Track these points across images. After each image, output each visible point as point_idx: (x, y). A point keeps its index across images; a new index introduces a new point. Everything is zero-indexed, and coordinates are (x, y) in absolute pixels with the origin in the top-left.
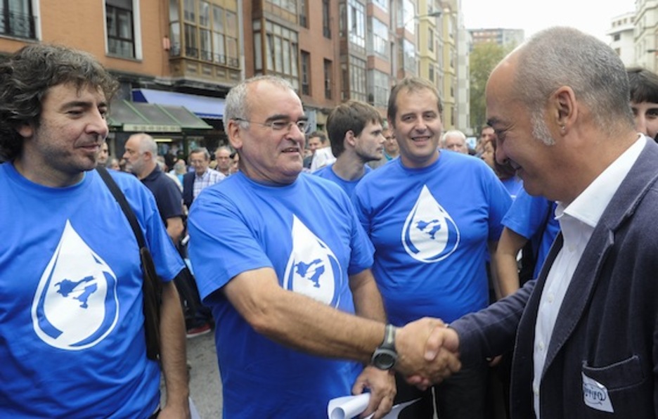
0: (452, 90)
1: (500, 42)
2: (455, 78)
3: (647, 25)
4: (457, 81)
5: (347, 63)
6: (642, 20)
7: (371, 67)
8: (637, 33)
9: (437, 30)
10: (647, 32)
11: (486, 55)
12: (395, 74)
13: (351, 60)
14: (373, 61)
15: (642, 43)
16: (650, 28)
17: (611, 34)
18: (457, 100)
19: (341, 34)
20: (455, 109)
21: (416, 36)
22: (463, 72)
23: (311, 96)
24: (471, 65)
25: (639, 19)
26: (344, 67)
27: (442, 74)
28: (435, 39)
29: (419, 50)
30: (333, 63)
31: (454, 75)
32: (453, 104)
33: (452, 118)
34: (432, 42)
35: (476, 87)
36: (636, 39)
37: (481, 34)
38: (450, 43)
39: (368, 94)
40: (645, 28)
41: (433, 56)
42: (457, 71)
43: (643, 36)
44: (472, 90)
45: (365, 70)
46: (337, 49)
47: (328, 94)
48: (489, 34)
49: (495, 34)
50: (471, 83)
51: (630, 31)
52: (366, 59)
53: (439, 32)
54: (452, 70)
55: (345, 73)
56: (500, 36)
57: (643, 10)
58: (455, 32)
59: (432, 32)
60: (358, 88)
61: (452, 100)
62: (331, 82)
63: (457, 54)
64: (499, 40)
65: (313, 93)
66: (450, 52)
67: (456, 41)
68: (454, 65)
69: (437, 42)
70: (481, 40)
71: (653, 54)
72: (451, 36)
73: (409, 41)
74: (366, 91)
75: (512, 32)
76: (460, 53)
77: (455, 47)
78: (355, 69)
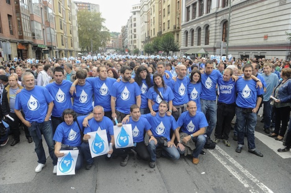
0: (70, 31)
1: (90, 10)
2: (72, 26)
3: (145, 11)
4: (72, 27)
5: (20, 17)
6: (143, 9)
7: (32, 19)
8: (142, 13)
9: (62, 3)
10: (145, 13)
11: (84, 15)
12: (44, 23)
13: (22, 16)
14: (33, 16)
15: (143, 17)
16: (146, 12)
17: (132, 12)
18: (73, 35)
19: (15, 2)
20: (73, 40)
21: (53, 5)
22: (75, 23)
23: (3, 33)
24: (78, 19)
25: (142, 8)
26: (19, 19)
27: (66, 24)
28: (61, 7)
29: (54, 12)
30: (13, 17)
31: (71, 24)
32: (72, 37)
33: (71, 43)
34: (60, 9)
35: (80, 29)
36: (141, 16)
37: (81, 5)
38: (68, 9)
39: (32, 32)
40: (144, 12)
41: (61, 15)
42: (72, 22)
43: (143, 15)
44: (79, 30)
45: (30, 21)
46: (14, 10)
47: (12, 32)
48: (84, 5)
49: (87, 5)
50: (78, 27)
51: (139, 12)
52: (30, 16)
53: (63, 4)
54: (70, 22)
55: (20, 22)
56: (89, 7)
57: (143, 5)
58: (70, 4)
59: (60, 4)
60: (27, 30)
61: (71, 36)
62: (12, 26)
63: (71, 15)
64: (88, 8)
65: (4, 32)
66: (69, 14)
67: (71, 9)
68: (71, 20)
69: (62, 8)
70: (81, 7)
71: (147, 23)
72: (69, 6)
73: (50, 8)
74: (31, 31)
75: (94, 6)
76: (73, 14)
77: (70, 11)
78: (25, 20)
